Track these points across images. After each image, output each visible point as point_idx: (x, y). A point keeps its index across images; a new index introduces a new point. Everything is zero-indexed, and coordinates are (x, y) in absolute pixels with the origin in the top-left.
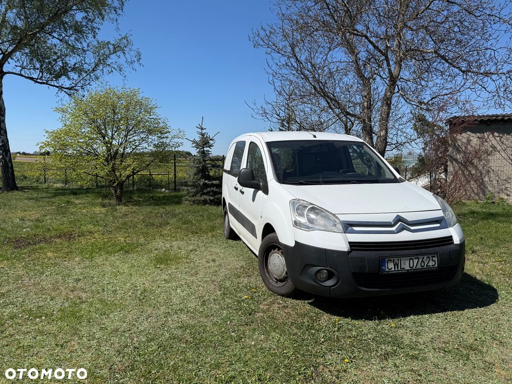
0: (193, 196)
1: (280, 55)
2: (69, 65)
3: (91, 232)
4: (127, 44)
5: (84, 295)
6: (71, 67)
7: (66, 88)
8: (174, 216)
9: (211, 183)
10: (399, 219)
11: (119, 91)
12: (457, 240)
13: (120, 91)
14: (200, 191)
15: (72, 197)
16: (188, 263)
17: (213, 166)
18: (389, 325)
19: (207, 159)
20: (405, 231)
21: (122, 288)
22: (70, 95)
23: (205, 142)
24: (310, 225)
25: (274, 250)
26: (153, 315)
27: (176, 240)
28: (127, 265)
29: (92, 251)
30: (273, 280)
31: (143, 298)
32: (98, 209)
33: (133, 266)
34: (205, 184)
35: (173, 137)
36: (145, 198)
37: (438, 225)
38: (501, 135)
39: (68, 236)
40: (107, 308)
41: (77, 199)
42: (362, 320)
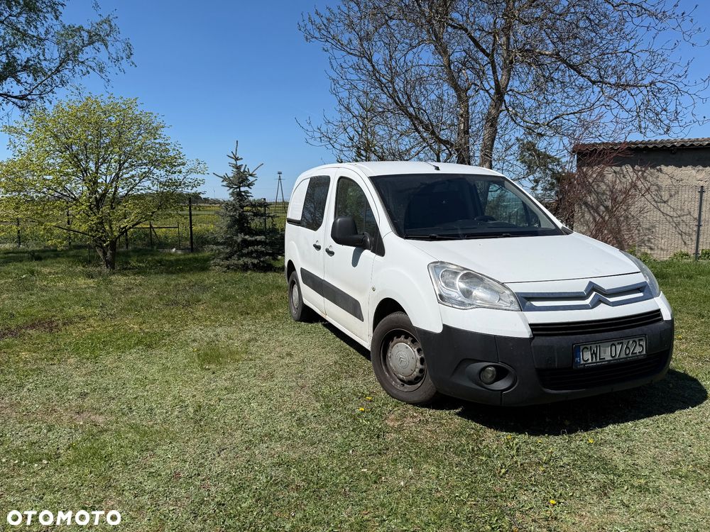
0: (227, 259)
1: (345, 53)
2: (19, 62)
3: (83, 318)
4: (110, 31)
5: (100, 419)
6: (21, 65)
7: (16, 97)
8: (205, 289)
9: (253, 239)
10: (593, 288)
11: (105, 101)
12: (667, 315)
13: (107, 102)
14: (236, 252)
15: (35, 263)
16: (251, 360)
17: (256, 215)
18: (583, 440)
19: (246, 204)
20: (602, 304)
21: (160, 403)
22: (22, 107)
23: (241, 179)
24: (466, 301)
25: (399, 337)
26: (225, 447)
27: (220, 326)
28: (155, 367)
29: (92, 348)
30: (396, 382)
31: (200, 419)
32: (82, 282)
33: (166, 369)
34: (244, 241)
35: (189, 172)
36: (148, 263)
37: (641, 294)
38: (643, 169)
39: (48, 325)
40: (147, 439)
41: (45, 266)
42: (544, 435)
